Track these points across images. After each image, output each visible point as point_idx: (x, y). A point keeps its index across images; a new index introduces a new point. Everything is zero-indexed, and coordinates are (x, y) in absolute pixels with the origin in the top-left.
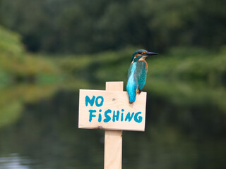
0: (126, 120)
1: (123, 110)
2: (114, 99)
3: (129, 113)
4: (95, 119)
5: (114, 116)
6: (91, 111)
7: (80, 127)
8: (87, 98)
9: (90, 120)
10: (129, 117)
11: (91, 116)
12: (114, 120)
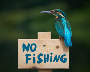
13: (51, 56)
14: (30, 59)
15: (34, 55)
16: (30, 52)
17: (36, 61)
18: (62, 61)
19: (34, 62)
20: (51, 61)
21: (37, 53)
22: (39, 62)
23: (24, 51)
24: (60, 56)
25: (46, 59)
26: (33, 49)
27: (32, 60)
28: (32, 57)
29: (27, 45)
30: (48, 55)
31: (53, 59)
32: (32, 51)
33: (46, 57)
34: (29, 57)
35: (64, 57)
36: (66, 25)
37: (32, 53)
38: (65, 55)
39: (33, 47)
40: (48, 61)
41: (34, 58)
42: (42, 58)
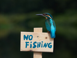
0: (44, 47)
1: (42, 42)
2: (38, 37)
3: (45, 43)
4: (29, 47)
5: (38, 45)
6: (27, 43)
7: (21, 50)
8: (25, 36)
9: (26, 47)
10: (45, 46)
11: (27, 45)
12: (38, 47)
13: (42, 44)
14: (28, 45)
15: (31, 42)
16: (28, 41)
17: (32, 46)
18: (49, 47)
19: (31, 47)
20: (42, 47)
21: (33, 41)
22: (34, 47)
23: (24, 39)
24: (47, 43)
25: (39, 46)
26: (31, 38)
27: (30, 46)
28: (29, 44)
29: (26, 36)
30: (40, 43)
31: (43, 46)
32: (30, 40)
33: (39, 44)
34: (28, 44)
35: (50, 44)
36: (52, 24)
37: (30, 41)
38: (51, 43)
39: (31, 37)
40: (40, 47)
41: (31, 45)
42: (36, 44)
